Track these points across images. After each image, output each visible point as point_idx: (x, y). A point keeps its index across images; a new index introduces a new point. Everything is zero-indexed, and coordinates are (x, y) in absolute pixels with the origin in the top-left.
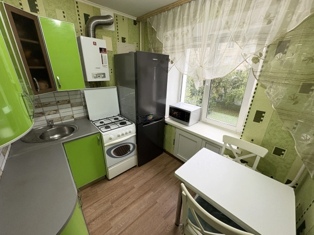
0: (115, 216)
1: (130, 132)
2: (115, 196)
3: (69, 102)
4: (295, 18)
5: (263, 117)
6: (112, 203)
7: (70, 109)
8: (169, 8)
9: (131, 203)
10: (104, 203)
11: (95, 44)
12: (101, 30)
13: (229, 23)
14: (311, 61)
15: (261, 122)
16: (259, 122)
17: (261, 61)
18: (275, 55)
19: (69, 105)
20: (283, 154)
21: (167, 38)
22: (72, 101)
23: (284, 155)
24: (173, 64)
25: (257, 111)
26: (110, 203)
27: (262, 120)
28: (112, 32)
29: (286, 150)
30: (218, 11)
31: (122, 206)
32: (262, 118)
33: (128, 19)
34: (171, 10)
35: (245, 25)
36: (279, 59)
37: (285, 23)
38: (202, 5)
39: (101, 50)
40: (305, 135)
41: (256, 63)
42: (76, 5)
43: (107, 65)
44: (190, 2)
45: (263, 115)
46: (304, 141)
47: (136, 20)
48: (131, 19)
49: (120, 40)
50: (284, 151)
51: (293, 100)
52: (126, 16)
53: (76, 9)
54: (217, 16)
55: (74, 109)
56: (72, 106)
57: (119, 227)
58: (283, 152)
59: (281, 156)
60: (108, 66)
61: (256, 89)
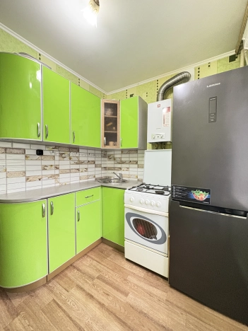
11: (159, 106)
19: (137, 166)
22: (139, 163)
33: (219, 60)
48: (224, 58)
52: (214, 60)
55: (139, 170)
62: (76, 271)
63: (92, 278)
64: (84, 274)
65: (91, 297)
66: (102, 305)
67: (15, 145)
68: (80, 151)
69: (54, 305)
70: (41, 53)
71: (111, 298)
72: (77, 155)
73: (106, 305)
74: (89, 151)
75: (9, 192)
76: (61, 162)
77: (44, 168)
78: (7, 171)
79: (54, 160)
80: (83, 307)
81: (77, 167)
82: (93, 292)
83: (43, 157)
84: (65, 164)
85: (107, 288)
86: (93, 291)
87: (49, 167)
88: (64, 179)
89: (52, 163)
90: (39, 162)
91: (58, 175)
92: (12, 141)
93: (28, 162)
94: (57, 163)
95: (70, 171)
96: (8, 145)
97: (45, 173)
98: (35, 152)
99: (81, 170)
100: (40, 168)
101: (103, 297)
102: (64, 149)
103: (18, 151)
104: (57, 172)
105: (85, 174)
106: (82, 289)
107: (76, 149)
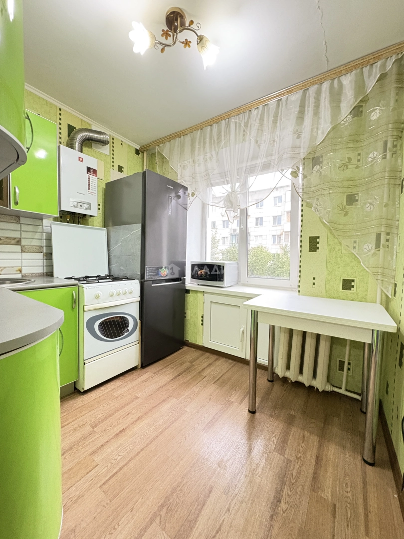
0: (102, 445)
1: (130, 293)
2: (99, 416)
3: (18, 242)
4: (320, 132)
5: (318, 243)
6: (93, 428)
7: (18, 256)
8: (186, 133)
9: (136, 421)
10: (75, 430)
11: (80, 159)
12: (89, 149)
13: (259, 142)
14: (346, 167)
15: (317, 250)
16: (316, 251)
17: (300, 176)
18: (312, 169)
19: (18, 248)
20: (353, 286)
21: (184, 166)
22: (24, 242)
23: (355, 287)
24: (195, 196)
25: (310, 237)
26: (88, 428)
27: (318, 248)
28: (105, 155)
29: (355, 279)
30: (244, 135)
31: (115, 429)
32: (318, 245)
33: (129, 145)
34: (189, 135)
35: (275, 143)
36: (317, 172)
37: (313, 138)
38: (227, 128)
39: (89, 169)
40: (366, 246)
41: (295, 177)
42: (59, 112)
43: (96, 192)
44: (211, 125)
45: (318, 240)
46: (367, 253)
47: (139, 149)
48: (132, 147)
49: (116, 168)
50: (353, 281)
51: (342, 210)
52: (125, 141)
53: (59, 116)
54: (244, 140)
55: (25, 255)
56: (22, 251)
57: (114, 462)
58: (353, 284)
59: (352, 289)
60: (96, 194)
61: (302, 211)
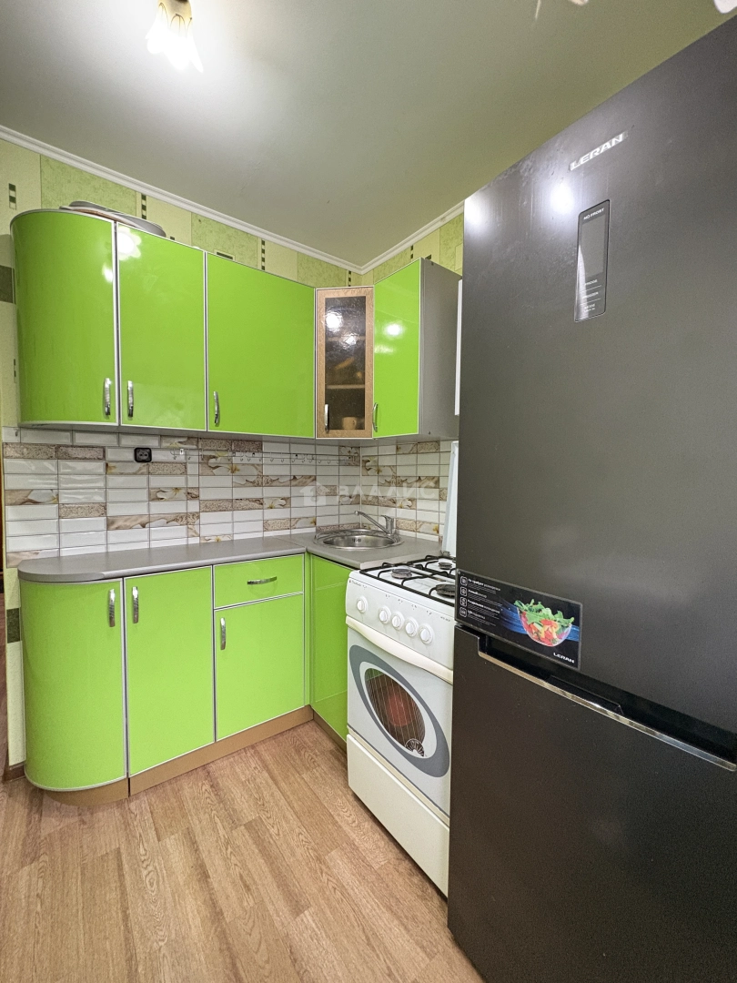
3: (436, 483)
22: (442, 483)
31: (220, 864)
56: (440, 498)
62: (207, 787)
63: (233, 820)
64: (221, 801)
65: (204, 876)
66: (216, 914)
67: (81, 439)
68: (265, 447)
69: (112, 865)
70: (146, 192)
71: (249, 902)
72: (255, 460)
73: (228, 917)
74: (295, 449)
75: (65, 553)
76: (205, 481)
77: (154, 497)
78: (62, 501)
79: (185, 473)
80: (170, 899)
81: (255, 493)
82: (216, 866)
83: (152, 467)
84: (217, 486)
85: (258, 866)
86: (218, 861)
87: (170, 493)
88: (214, 526)
89: (179, 481)
90: (142, 481)
91: (197, 515)
92: (73, 430)
93: (115, 481)
94: (193, 482)
95: (232, 505)
96: (64, 439)
97: (157, 508)
98: (130, 456)
99: (267, 503)
100: (144, 495)
101: (230, 890)
102: (215, 445)
103: (88, 454)
104: (194, 506)
105: (282, 514)
106: (193, 845)
107: (253, 444)
